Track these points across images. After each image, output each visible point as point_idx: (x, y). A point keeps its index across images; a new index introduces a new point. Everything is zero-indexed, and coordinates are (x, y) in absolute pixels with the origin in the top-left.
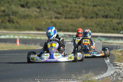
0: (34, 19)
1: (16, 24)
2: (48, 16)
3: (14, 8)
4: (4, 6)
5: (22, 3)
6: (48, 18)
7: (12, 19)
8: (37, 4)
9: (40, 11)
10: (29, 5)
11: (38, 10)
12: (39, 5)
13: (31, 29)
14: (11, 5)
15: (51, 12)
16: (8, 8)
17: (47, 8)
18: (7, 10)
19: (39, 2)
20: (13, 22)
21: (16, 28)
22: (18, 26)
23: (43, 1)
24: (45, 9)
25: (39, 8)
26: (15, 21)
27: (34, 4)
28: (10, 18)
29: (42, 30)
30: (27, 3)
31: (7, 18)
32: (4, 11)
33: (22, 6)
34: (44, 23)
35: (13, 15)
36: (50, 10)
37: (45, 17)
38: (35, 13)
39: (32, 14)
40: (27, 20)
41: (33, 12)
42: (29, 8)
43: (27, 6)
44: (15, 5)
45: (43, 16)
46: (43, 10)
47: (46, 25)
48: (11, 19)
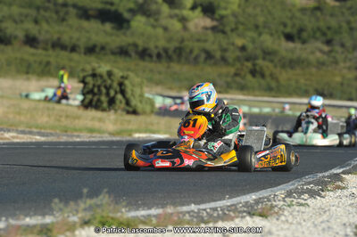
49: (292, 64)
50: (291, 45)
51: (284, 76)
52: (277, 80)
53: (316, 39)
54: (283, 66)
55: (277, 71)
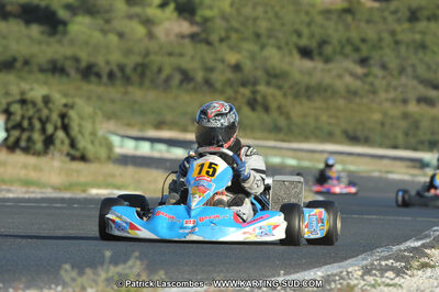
0: (341, 102)
1: (275, 114)
2: (392, 95)
3: (274, 57)
4: (239, 52)
5: (304, 42)
6: (393, 101)
7: (264, 97)
8: (357, 50)
9: (366, 75)
10: (328, 50)
11: (359, 70)
12: (365, 51)
13: (329, 137)
14: (263, 47)
15: (404, 80)
16: (253, 57)
17: (393, 64)
18: (248, 65)
19: (363, 41)
20: (267, 109)
21: (276, 130)
22: (282, 122)
23: (381, 40)
24: (384, 67)
25: (363, 62)
26: (273, 105)
27: (348, 49)
28: (254, 92)
29: (366, 141)
30: (323, 43)
31: (246, 92)
32: (237, 68)
33: (306, 53)
34: (377, 117)
35: (268, 84)
36: (402, 71)
37: (383, 95)
38: (348, 79)
39: (339, 84)
40: (318, 103)
41: (340, 76)
42: (327, 60)
43: (320, 54)
44: (279, 48)
45: (374, 92)
46: (377, 71)
47: (383, 124)
48: (259, 97)
49: (309, 92)
50: (307, 64)
51: (298, 110)
52: (288, 117)
53: (346, 56)
54: (297, 96)
55: (288, 102)
